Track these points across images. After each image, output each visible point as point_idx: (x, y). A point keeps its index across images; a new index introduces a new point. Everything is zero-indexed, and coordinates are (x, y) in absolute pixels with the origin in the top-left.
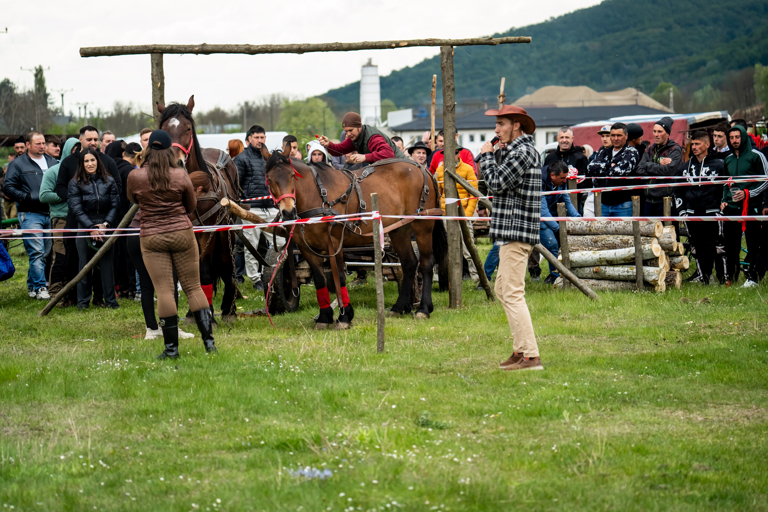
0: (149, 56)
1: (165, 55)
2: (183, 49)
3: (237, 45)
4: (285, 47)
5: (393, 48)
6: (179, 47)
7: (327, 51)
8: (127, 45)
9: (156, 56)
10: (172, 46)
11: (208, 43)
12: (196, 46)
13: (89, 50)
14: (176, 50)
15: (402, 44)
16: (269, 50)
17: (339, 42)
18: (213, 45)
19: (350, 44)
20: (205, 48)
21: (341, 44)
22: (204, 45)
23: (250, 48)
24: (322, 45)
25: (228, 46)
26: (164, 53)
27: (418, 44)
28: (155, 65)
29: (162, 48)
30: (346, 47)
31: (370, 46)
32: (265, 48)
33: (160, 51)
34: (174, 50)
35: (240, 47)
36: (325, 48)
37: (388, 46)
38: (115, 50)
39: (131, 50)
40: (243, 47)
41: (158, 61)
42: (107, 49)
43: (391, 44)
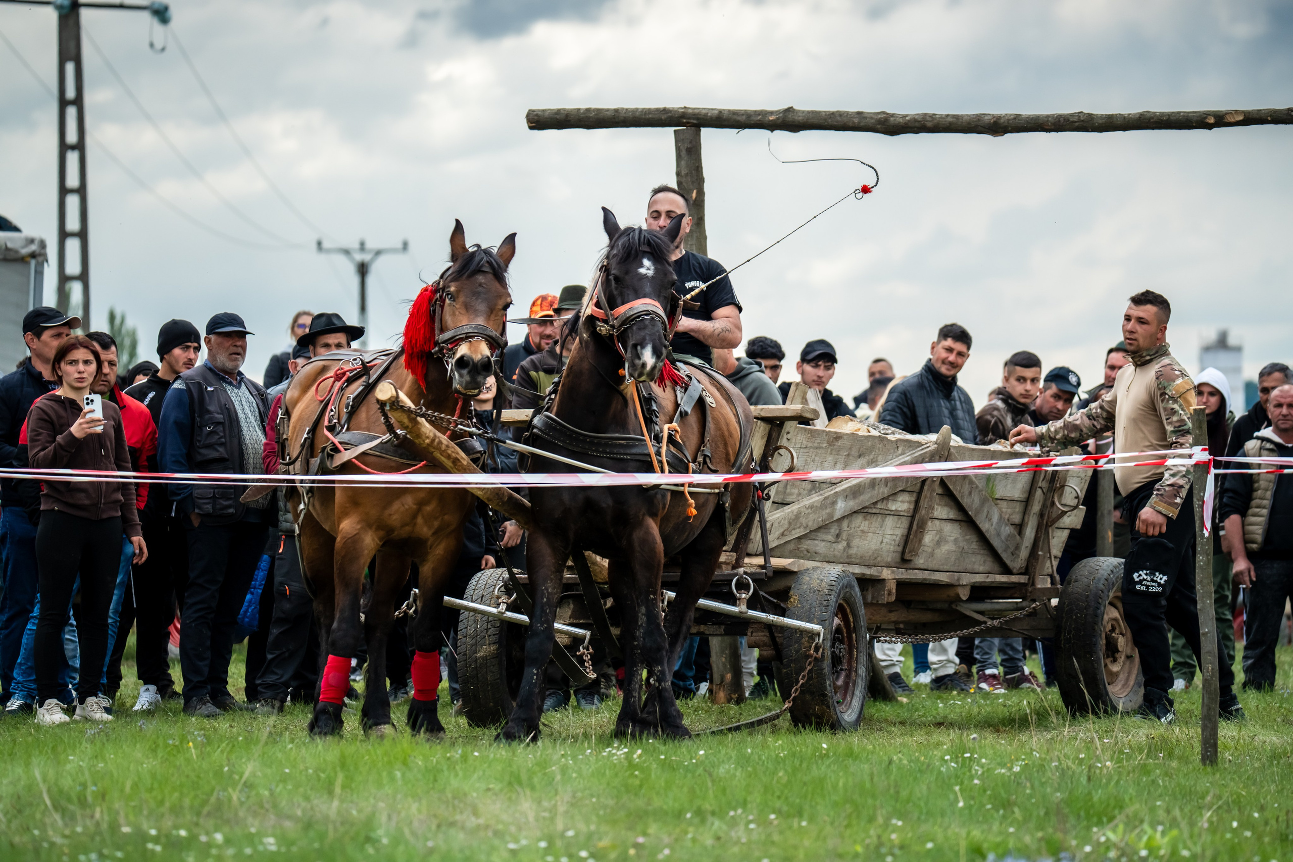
0: (671, 130)
1: (705, 132)
2: (743, 119)
3: (859, 113)
4: (965, 118)
5: (1210, 127)
6: (735, 113)
7: (1057, 130)
8: (626, 106)
9: (687, 131)
10: (720, 112)
11: (796, 107)
12: (772, 113)
13: (547, 114)
14: (727, 120)
15: (1231, 119)
16: (929, 124)
17: (1086, 111)
18: (809, 112)
19: (1110, 117)
20: (790, 116)
21: (1090, 115)
22: (790, 110)
23: (886, 120)
24: (1048, 116)
25: (841, 114)
26: (704, 127)
27: (1269, 118)
28: (684, 153)
29: (698, 114)
30: (1101, 122)
31: (1155, 122)
32: (919, 121)
33: (695, 122)
34: (725, 120)
35: (865, 118)
36: (1054, 124)
37: (1197, 122)
38: (601, 116)
39: (635, 117)
40: (872, 118)
41: (690, 142)
42: (584, 113)
43: (1206, 118)
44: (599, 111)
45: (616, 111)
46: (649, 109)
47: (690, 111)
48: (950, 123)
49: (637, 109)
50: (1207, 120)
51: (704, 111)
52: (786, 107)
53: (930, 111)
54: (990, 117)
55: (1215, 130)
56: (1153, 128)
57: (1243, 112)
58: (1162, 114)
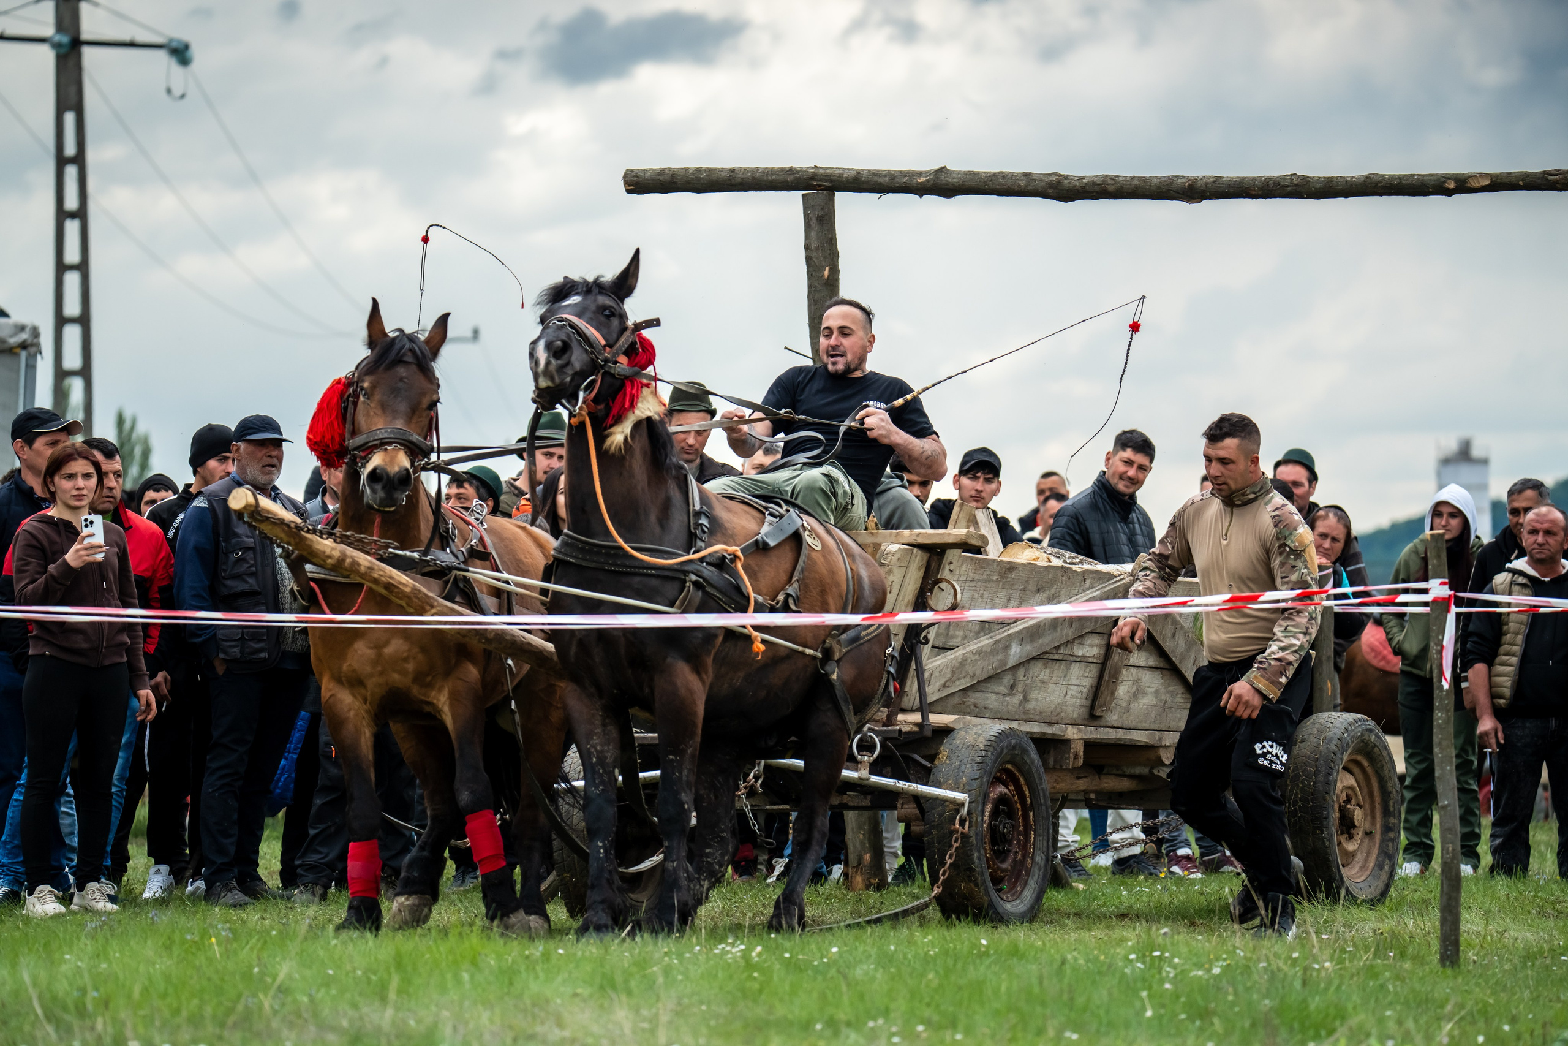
0: (798, 194)
1: (839, 196)
2: (885, 181)
3: (1026, 174)
4: (1155, 181)
5: (1449, 193)
6: (875, 174)
7: (1266, 198)
8: (744, 166)
9: (820, 197)
10: (858, 172)
11: (952, 166)
12: (920, 174)
13: (648, 174)
14: (867, 182)
15: (1475, 184)
16: (1111, 188)
17: (1299, 173)
18: (965, 173)
19: (1329, 180)
20: (943, 180)
21: (1305, 178)
22: (942, 170)
23: (1059, 183)
24: (1254, 179)
25: (1004, 175)
26: (839, 190)
27: (1521, 183)
28: (814, 222)
29: (831, 175)
30: (1318, 186)
31: (1384, 187)
32: (1099, 185)
33: (827, 184)
34: (864, 182)
35: (1035, 180)
36: (1261, 188)
37: (1434, 186)
38: (714, 177)
39: (754, 178)
40: (1041, 180)
41: (822, 209)
42: (693, 174)
43: (1445, 182)
44: (711, 170)
45: (732, 171)
46: (773, 169)
47: (821, 171)
48: (1137, 187)
49: (758, 168)
50: (1447, 185)
51: (838, 172)
52: (938, 167)
53: (1113, 173)
54: (1184, 180)
55: (1455, 196)
56: (1381, 195)
57: (1490, 175)
58: (1392, 177)
